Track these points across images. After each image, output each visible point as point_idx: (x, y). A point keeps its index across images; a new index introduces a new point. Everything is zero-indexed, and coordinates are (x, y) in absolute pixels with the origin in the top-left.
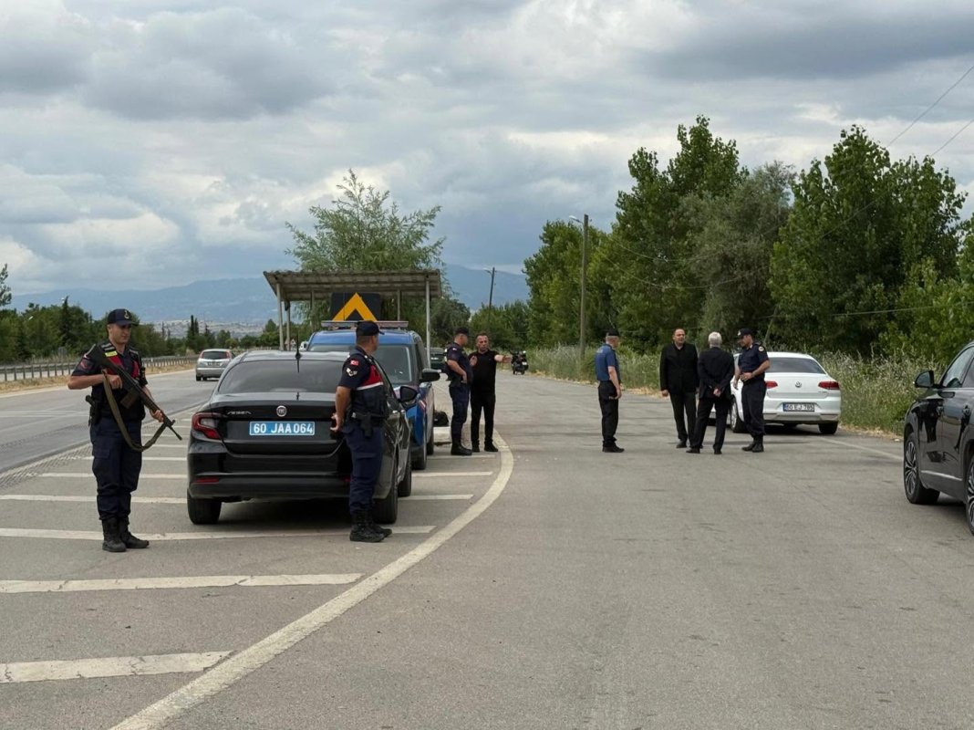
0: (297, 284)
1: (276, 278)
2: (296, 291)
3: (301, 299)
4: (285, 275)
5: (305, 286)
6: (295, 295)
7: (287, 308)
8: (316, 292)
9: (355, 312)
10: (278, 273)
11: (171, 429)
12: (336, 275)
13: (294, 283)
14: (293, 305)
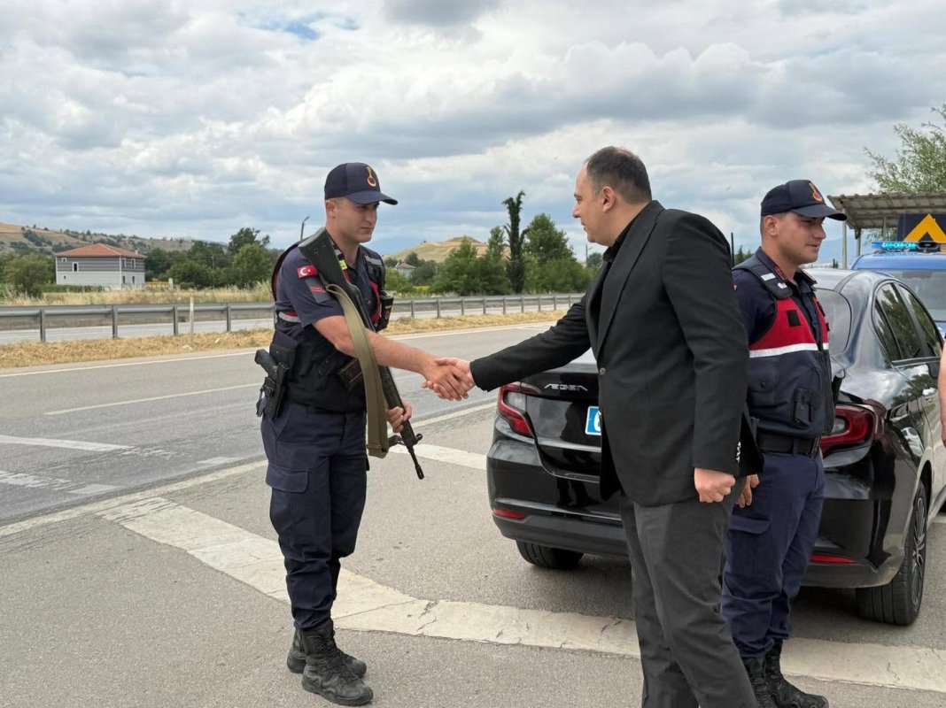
0: (866, 209)
1: (842, 203)
2: (868, 217)
3: (874, 227)
4: (851, 199)
5: (876, 212)
6: (868, 222)
7: (858, 236)
8: (889, 218)
9: (927, 236)
10: (843, 197)
11: (411, 451)
12: (910, 198)
13: (863, 208)
14: (865, 233)
